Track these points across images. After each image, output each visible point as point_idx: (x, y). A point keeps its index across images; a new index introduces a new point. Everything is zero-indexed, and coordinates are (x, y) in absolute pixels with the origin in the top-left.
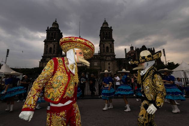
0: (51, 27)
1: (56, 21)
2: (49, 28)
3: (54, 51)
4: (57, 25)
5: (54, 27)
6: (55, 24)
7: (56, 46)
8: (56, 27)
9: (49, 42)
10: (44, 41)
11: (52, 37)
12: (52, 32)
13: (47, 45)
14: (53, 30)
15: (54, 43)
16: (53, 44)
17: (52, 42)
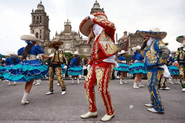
0: (36, 10)
1: (41, 3)
2: (34, 11)
3: (41, 36)
4: (43, 6)
5: (39, 9)
6: (40, 5)
7: (42, 31)
8: (41, 9)
9: (35, 26)
10: (30, 26)
11: (38, 21)
12: (37, 15)
13: (33, 30)
14: (38, 14)
15: (40, 27)
16: (39, 29)
17: (38, 26)
